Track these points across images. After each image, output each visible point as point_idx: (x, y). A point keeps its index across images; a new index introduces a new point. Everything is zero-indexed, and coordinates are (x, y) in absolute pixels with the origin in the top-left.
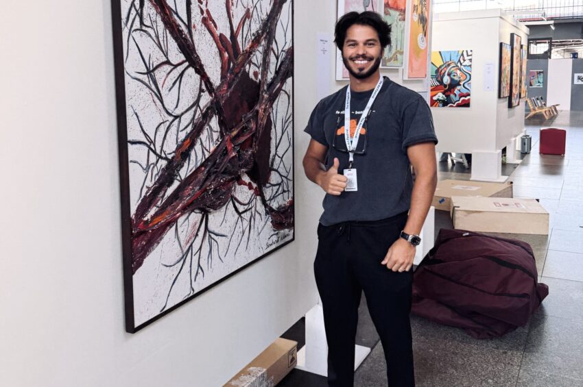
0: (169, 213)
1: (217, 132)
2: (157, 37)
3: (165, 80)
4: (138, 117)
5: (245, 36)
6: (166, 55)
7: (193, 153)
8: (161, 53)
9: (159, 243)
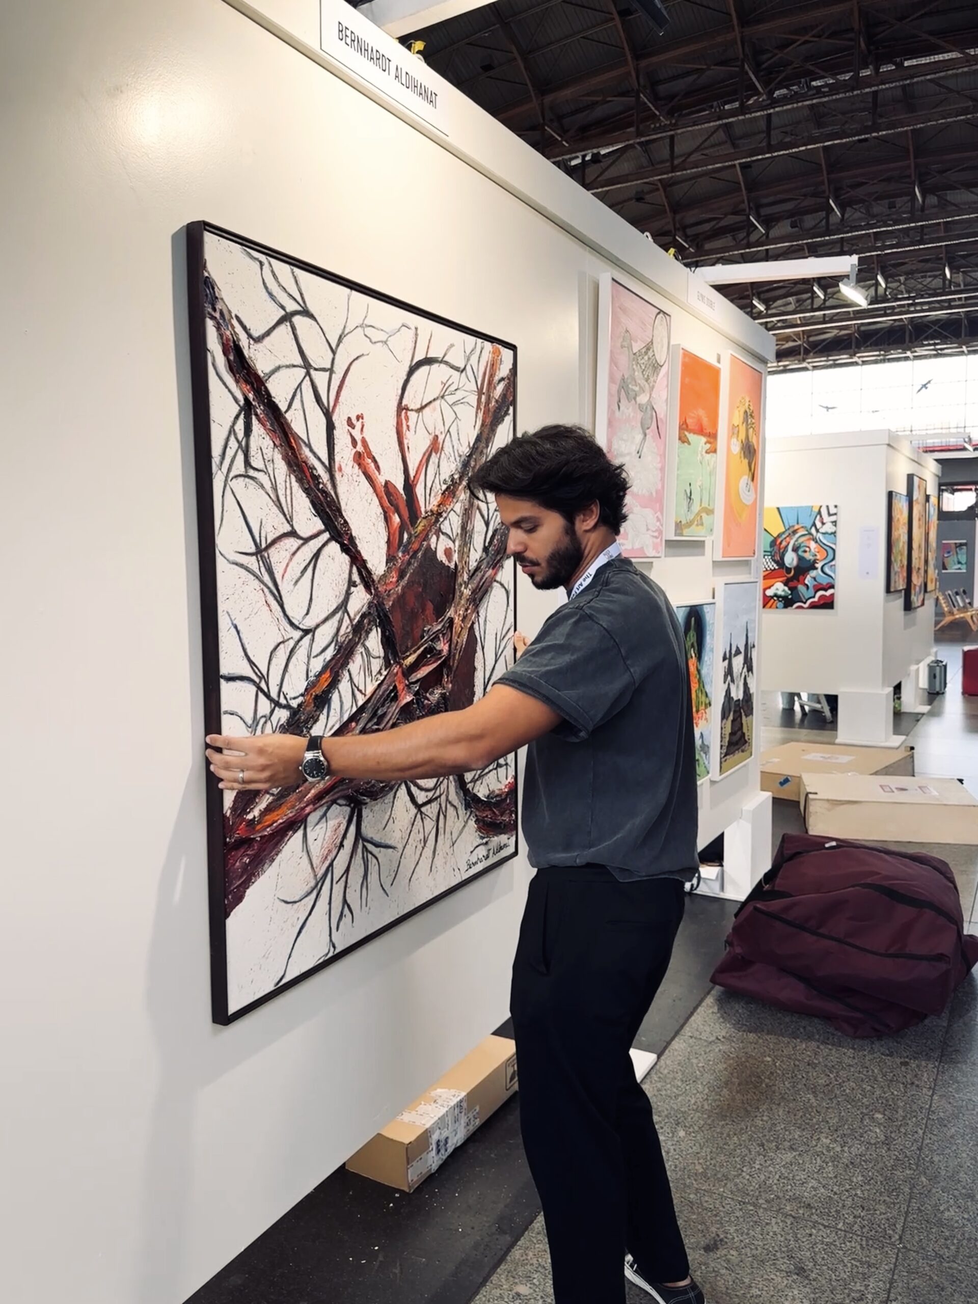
0: (293, 807)
1: (379, 657)
2: (275, 489)
3: (287, 566)
4: (238, 632)
5: (429, 485)
6: (289, 521)
7: (335, 697)
8: (281, 516)
9: (273, 860)
